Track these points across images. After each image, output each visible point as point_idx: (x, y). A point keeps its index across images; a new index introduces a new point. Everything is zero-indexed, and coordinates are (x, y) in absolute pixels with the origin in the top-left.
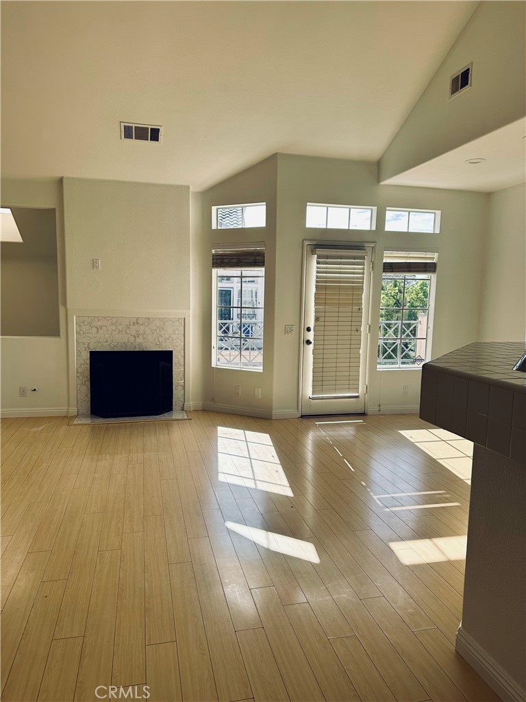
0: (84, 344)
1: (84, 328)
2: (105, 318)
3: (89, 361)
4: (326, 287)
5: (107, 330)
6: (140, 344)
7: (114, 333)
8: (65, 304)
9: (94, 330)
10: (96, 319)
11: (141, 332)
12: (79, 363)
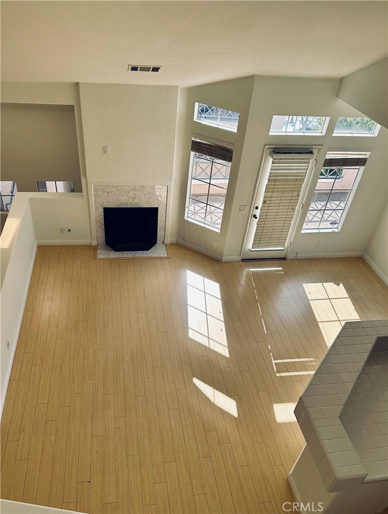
0: (99, 203)
1: (99, 193)
2: (112, 186)
3: (103, 214)
4: (275, 180)
5: (114, 194)
6: (136, 204)
7: (119, 196)
8: (85, 177)
9: (106, 194)
10: (107, 187)
11: (137, 195)
12: (97, 215)
